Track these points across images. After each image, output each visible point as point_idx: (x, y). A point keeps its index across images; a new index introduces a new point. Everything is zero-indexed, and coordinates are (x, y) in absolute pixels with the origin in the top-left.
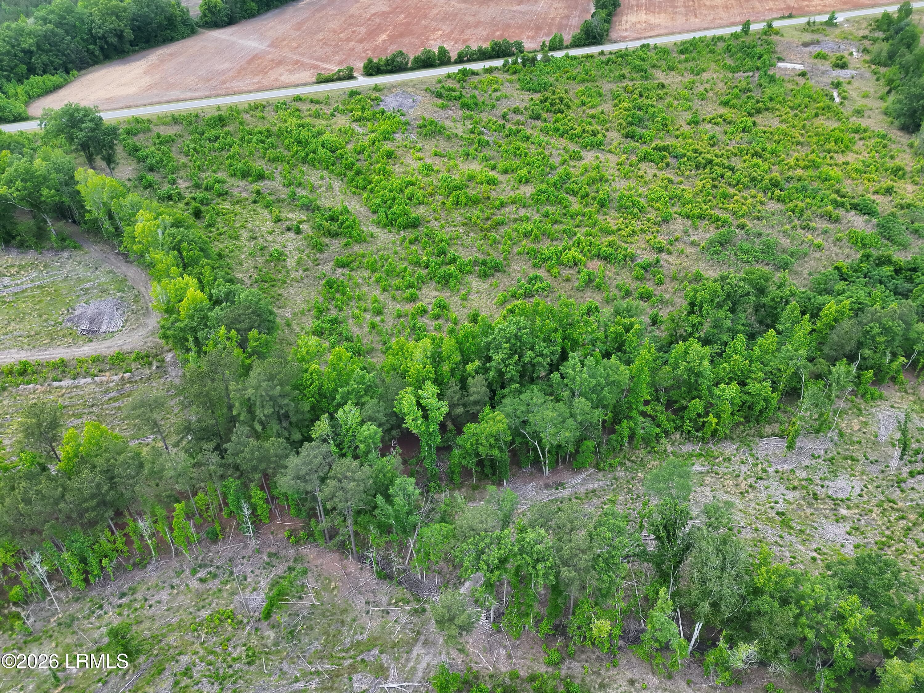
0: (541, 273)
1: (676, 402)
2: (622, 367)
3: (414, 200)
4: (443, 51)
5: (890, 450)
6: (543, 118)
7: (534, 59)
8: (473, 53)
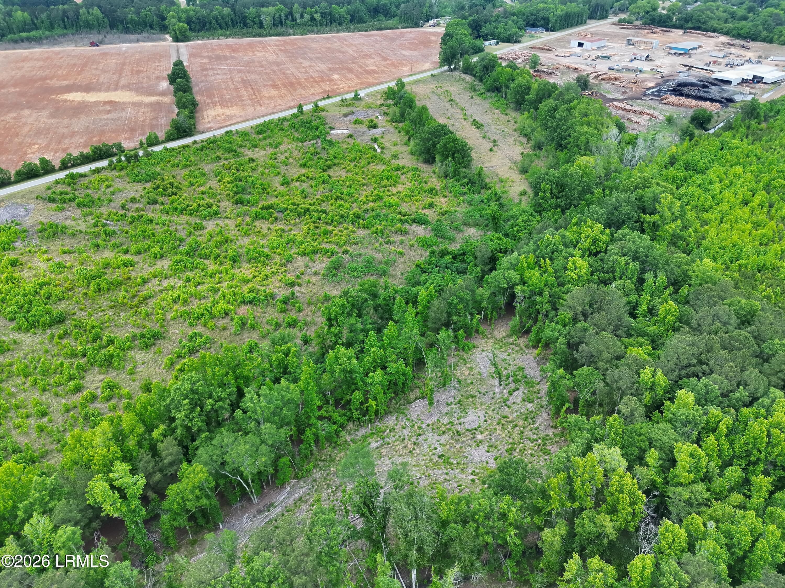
0: (199, 329)
1: (342, 399)
2: (292, 386)
3: (53, 298)
4: (44, 162)
5: (492, 381)
6: (160, 202)
7: (136, 157)
8: (76, 159)
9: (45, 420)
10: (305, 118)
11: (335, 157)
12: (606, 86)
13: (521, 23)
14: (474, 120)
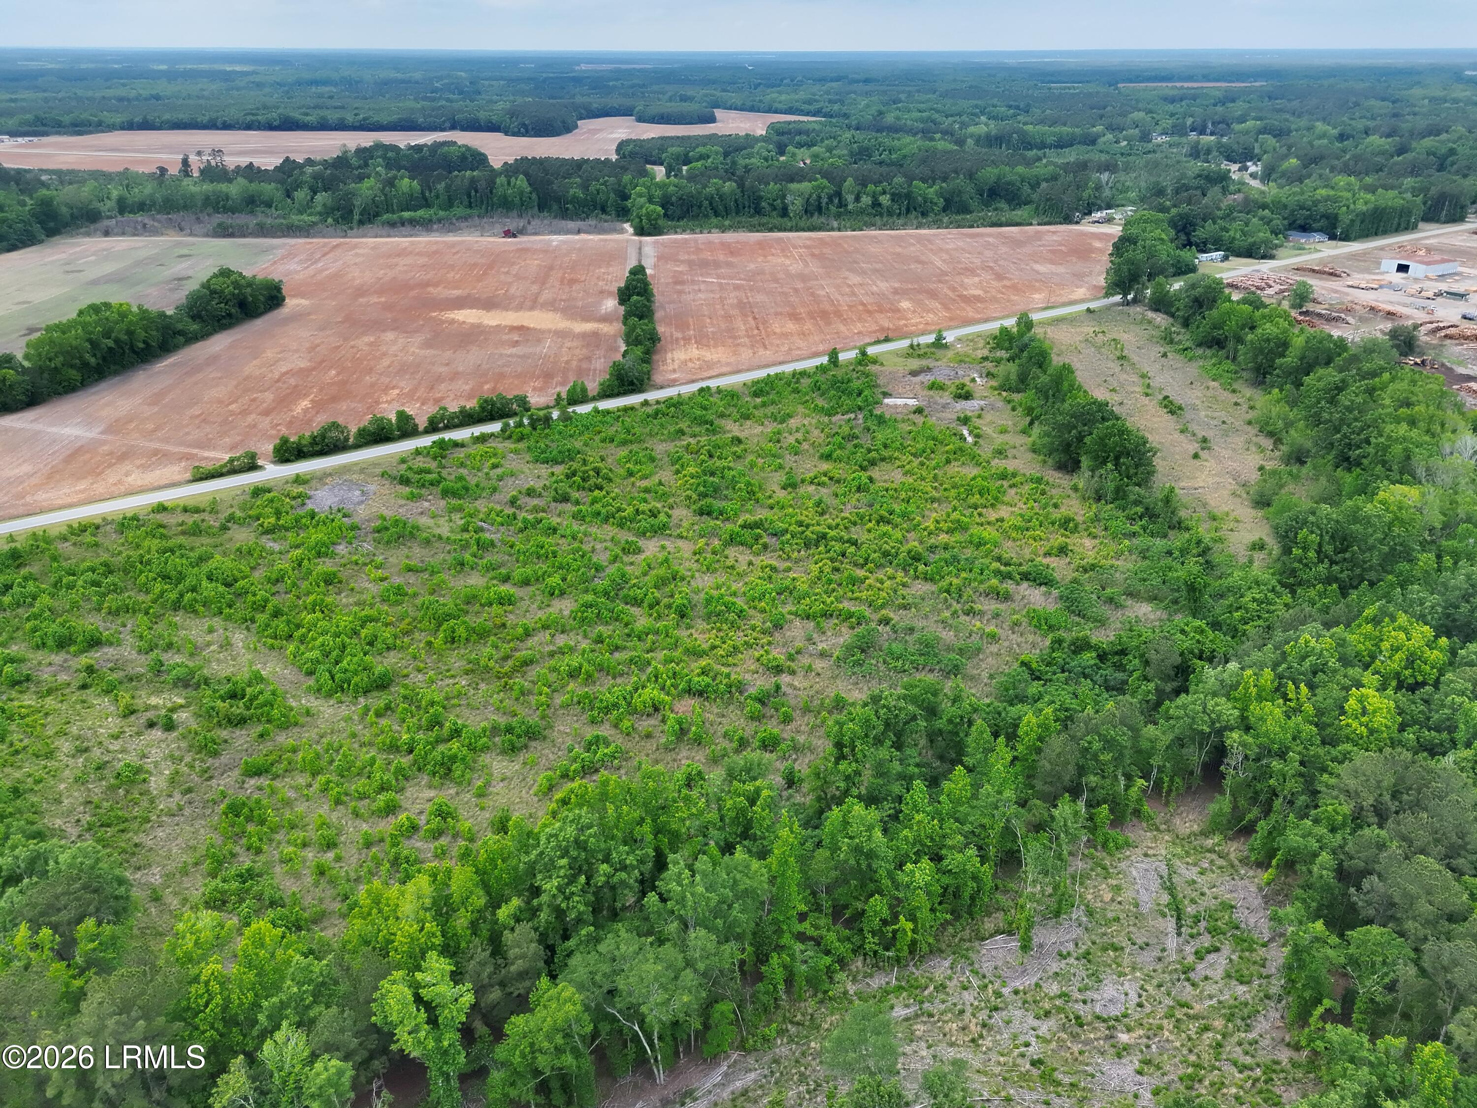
0: (605, 731)
1: (846, 907)
2: (755, 864)
3: (379, 645)
4: (403, 417)
5: (1160, 923)
6: (573, 499)
7: (547, 419)
8: (454, 416)
9: (331, 855)
10: (839, 373)
11: (886, 446)
12: (1454, 350)
13: (1278, 222)
14: (1166, 397)
